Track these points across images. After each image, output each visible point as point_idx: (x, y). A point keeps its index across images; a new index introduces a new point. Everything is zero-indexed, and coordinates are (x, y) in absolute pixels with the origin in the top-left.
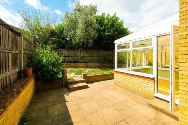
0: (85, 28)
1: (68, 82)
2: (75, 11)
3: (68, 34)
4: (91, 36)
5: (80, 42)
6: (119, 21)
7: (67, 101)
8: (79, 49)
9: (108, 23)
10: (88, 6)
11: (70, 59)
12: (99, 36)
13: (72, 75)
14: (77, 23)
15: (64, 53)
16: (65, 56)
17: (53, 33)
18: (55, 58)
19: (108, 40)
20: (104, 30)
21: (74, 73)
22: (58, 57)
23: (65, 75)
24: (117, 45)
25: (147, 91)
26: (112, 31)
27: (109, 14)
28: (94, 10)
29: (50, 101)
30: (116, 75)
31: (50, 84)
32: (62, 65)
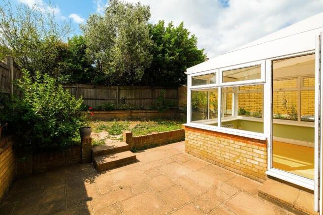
0: (129, 45)
1: (94, 151)
2: (108, 12)
3: (95, 56)
4: (139, 61)
5: (118, 72)
6: (190, 37)
7: (91, 199)
8: (116, 85)
9: (170, 39)
10: (134, 5)
11: (99, 104)
12: (154, 61)
13: (104, 134)
14: (112, 36)
15: (88, 92)
16: (89, 98)
17: (63, 53)
18: (65, 102)
19: (171, 69)
20: (163, 51)
21: (106, 130)
22: (71, 99)
23: (87, 137)
24: (192, 77)
25: (251, 165)
26: (177, 54)
27: (172, 22)
28: (145, 14)
29: (48, 200)
30: (189, 134)
31: (52, 158)
32: (80, 115)
